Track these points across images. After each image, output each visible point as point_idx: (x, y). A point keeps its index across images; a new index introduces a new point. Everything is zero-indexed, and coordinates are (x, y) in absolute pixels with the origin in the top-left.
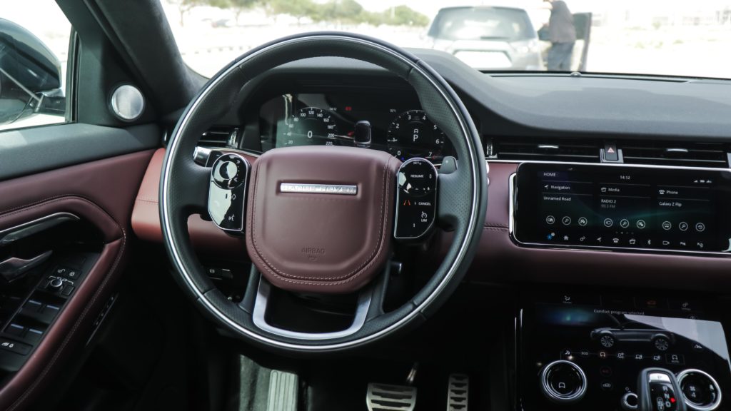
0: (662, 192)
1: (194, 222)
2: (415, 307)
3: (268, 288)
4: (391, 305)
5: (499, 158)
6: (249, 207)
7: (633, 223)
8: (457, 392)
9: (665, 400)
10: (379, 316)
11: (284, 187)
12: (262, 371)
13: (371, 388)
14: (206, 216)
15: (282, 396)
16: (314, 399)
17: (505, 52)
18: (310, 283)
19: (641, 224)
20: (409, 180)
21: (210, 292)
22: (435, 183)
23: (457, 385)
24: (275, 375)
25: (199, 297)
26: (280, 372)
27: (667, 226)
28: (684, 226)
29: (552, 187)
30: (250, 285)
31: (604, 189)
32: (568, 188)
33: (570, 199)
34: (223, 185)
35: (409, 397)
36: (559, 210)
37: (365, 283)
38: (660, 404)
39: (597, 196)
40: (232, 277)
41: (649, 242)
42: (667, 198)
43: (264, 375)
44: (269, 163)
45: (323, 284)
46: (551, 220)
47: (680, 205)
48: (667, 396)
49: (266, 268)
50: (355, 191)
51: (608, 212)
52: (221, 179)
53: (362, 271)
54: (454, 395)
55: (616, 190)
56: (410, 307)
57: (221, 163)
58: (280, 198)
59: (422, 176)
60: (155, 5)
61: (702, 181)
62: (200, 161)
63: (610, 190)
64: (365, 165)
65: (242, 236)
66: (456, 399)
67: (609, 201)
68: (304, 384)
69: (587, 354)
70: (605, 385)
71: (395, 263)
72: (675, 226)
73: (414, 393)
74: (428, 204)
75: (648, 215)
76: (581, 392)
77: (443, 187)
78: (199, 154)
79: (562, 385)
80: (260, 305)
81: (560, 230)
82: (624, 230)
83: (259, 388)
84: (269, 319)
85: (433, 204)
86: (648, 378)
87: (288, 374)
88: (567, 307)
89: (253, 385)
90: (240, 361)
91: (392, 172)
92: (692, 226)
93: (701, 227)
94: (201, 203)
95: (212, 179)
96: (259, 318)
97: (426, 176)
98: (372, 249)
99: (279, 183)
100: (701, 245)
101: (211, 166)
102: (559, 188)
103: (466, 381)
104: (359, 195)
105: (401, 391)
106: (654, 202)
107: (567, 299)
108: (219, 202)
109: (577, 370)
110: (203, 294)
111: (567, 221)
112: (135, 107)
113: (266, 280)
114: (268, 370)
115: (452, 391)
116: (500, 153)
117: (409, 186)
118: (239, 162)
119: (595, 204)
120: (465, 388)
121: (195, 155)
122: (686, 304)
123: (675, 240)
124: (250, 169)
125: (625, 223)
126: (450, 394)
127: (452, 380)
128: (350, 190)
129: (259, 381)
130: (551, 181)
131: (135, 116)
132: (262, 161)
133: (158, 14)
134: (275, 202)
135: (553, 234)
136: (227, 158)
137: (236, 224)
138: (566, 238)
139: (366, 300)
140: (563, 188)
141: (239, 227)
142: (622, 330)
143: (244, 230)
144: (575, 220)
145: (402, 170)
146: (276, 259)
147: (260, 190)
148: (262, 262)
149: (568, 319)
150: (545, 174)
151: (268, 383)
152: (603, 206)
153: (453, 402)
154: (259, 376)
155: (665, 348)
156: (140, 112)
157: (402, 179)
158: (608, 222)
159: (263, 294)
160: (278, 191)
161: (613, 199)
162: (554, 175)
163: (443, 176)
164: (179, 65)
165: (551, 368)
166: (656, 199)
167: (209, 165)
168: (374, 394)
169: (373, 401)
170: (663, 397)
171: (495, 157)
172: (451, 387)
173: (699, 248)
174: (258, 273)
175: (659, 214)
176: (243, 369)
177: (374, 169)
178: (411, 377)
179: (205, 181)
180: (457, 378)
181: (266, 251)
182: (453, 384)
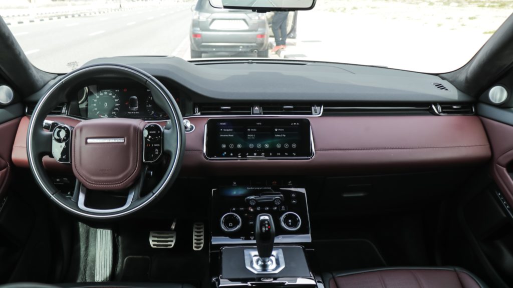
0: (276, 130)
1: (46, 158)
2: (154, 194)
3: (85, 189)
4: (143, 194)
5: (202, 114)
6: (73, 151)
7: (263, 145)
8: (198, 232)
9: (266, 227)
10: (138, 199)
11: (89, 141)
12: (92, 230)
13: (151, 234)
14: (52, 156)
15: (104, 243)
16: (123, 243)
17: (244, 20)
18: (105, 186)
19: (267, 146)
20: (149, 134)
21: (56, 194)
22: (162, 134)
23: (198, 229)
24: (99, 231)
25: (51, 197)
26: (102, 230)
27: (279, 146)
28: (286, 146)
29: (224, 130)
30: (76, 189)
31: (249, 130)
32: (232, 130)
33: (233, 136)
34: (59, 141)
35: (172, 237)
36: (227, 141)
37: (131, 184)
38: (264, 229)
39: (246, 133)
40: (69, 182)
41: (271, 154)
42: (278, 133)
43: (93, 232)
44: (81, 129)
45: (111, 186)
46: (224, 146)
47: (284, 136)
48: (267, 225)
49: (83, 180)
50: (123, 141)
51: (251, 141)
52: (57, 138)
53: (129, 179)
54: (196, 234)
55: (255, 130)
56: (152, 194)
57: (58, 130)
58: (88, 146)
59: (155, 132)
60: (16, 49)
61: (295, 124)
62: (47, 127)
63: (252, 130)
64: (127, 127)
65: (70, 165)
66: (197, 236)
67: (252, 136)
68: (116, 235)
69: (243, 209)
70: (251, 223)
71: (149, 172)
72: (283, 146)
73: (174, 235)
74: (159, 145)
75: (270, 141)
76: (238, 227)
77: (165, 136)
78: (46, 124)
79: (231, 224)
80: (82, 198)
81: (228, 150)
82: (259, 149)
83: (91, 240)
84: (86, 205)
85: (160, 145)
86: (259, 218)
87: (106, 230)
88: (234, 187)
89: (87, 238)
90: (78, 225)
91: (141, 130)
92: (290, 146)
93: (294, 146)
94: (48, 150)
95: (53, 138)
96: (81, 204)
97: (157, 132)
98: (133, 168)
99: (87, 139)
100: (295, 154)
101: (52, 131)
102: (228, 130)
103: (202, 226)
104: (125, 143)
105: (168, 234)
106: (272, 135)
107: (235, 183)
108: (57, 149)
109: (236, 216)
110: (53, 195)
111: (232, 146)
112: (8, 95)
113: (83, 186)
114: (95, 229)
115: (195, 232)
116: (203, 112)
117: (150, 137)
118: (66, 129)
119: (245, 137)
120: (202, 230)
121: (44, 124)
122: (290, 182)
123: (283, 152)
124: (72, 132)
125: (259, 146)
126: (195, 234)
127: (195, 226)
128: (121, 140)
129: (90, 235)
130: (223, 127)
131: (9, 102)
132: (78, 128)
133: (18, 52)
134: (85, 148)
135: (225, 153)
136: (60, 127)
137: (67, 159)
138: (232, 154)
139: (132, 192)
140: (230, 130)
141: (68, 161)
142: (260, 197)
143: (71, 162)
144: (235, 146)
145: (146, 129)
146: (88, 175)
147: (78, 142)
148: (81, 177)
149: (235, 193)
150: (221, 124)
151: (96, 236)
152: (249, 138)
153: (196, 238)
154: (90, 233)
155: (279, 204)
156: (11, 99)
157: (146, 133)
158: (251, 146)
159: (83, 192)
160: (86, 143)
161: (253, 134)
162: (224, 124)
163: (166, 131)
164: (31, 74)
165: (224, 217)
166: (274, 133)
167: (51, 131)
168: (154, 237)
169: (153, 241)
170: (265, 226)
171: (199, 114)
172: (195, 230)
173: (293, 156)
174: (80, 183)
175: (275, 140)
176: (81, 230)
177: (132, 130)
178: (173, 227)
179: (49, 139)
180: (198, 225)
181: (83, 172)
182: (196, 228)
